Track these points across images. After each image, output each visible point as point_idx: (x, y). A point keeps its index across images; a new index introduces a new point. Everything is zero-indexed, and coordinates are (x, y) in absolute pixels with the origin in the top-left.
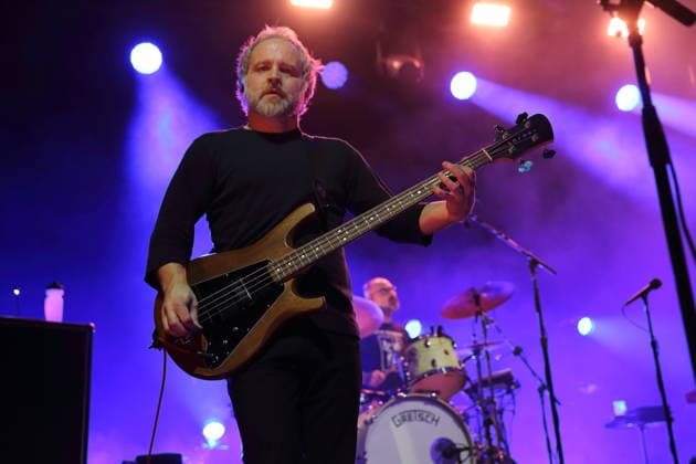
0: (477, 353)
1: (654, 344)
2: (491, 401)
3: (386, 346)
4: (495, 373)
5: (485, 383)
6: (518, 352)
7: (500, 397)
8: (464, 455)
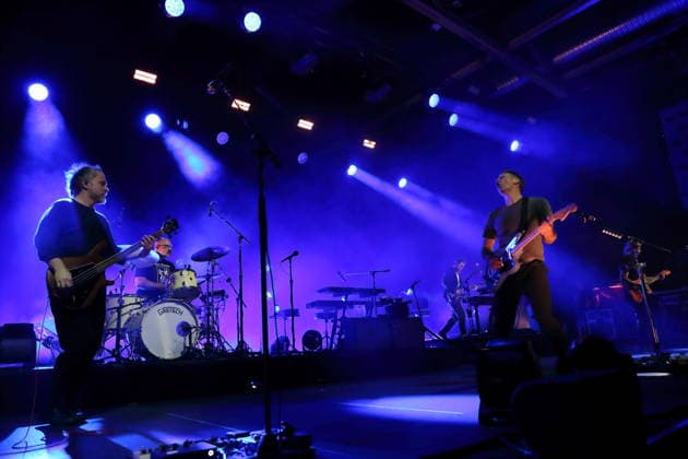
0: (208, 279)
1: (291, 281)
2: (211, 304)
3: (160, 272)
4: (215, 289)
5: (209, 294)
6: (229, 280)
7: (216, 302)
8: (193, 330)
